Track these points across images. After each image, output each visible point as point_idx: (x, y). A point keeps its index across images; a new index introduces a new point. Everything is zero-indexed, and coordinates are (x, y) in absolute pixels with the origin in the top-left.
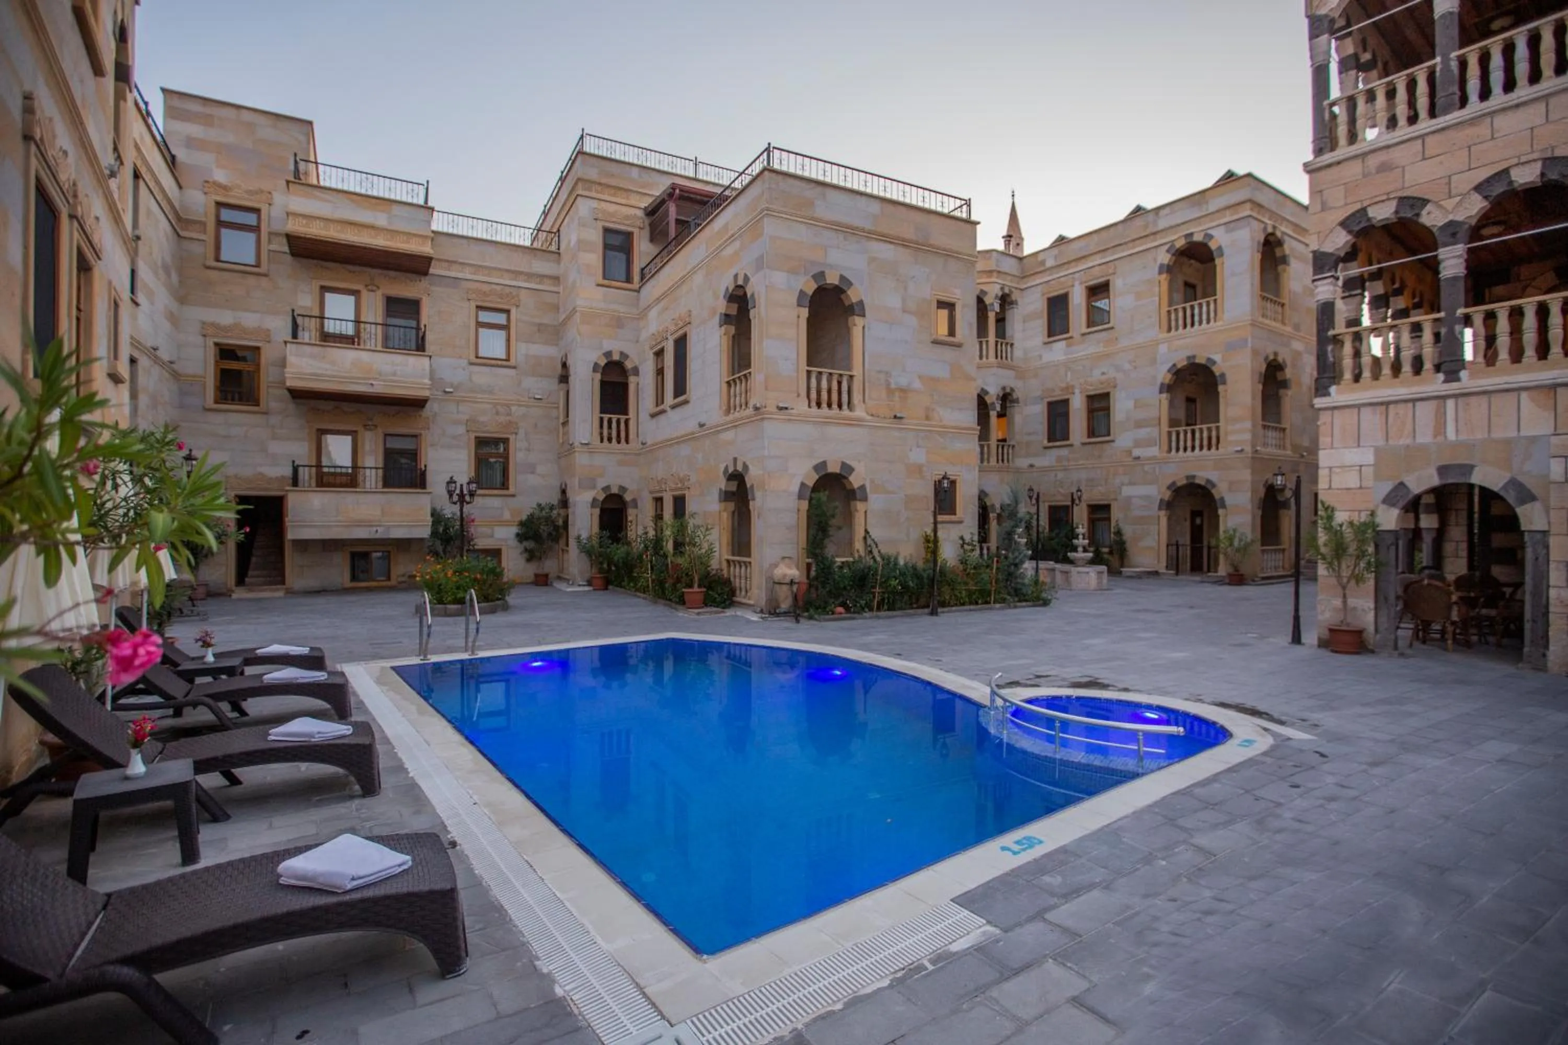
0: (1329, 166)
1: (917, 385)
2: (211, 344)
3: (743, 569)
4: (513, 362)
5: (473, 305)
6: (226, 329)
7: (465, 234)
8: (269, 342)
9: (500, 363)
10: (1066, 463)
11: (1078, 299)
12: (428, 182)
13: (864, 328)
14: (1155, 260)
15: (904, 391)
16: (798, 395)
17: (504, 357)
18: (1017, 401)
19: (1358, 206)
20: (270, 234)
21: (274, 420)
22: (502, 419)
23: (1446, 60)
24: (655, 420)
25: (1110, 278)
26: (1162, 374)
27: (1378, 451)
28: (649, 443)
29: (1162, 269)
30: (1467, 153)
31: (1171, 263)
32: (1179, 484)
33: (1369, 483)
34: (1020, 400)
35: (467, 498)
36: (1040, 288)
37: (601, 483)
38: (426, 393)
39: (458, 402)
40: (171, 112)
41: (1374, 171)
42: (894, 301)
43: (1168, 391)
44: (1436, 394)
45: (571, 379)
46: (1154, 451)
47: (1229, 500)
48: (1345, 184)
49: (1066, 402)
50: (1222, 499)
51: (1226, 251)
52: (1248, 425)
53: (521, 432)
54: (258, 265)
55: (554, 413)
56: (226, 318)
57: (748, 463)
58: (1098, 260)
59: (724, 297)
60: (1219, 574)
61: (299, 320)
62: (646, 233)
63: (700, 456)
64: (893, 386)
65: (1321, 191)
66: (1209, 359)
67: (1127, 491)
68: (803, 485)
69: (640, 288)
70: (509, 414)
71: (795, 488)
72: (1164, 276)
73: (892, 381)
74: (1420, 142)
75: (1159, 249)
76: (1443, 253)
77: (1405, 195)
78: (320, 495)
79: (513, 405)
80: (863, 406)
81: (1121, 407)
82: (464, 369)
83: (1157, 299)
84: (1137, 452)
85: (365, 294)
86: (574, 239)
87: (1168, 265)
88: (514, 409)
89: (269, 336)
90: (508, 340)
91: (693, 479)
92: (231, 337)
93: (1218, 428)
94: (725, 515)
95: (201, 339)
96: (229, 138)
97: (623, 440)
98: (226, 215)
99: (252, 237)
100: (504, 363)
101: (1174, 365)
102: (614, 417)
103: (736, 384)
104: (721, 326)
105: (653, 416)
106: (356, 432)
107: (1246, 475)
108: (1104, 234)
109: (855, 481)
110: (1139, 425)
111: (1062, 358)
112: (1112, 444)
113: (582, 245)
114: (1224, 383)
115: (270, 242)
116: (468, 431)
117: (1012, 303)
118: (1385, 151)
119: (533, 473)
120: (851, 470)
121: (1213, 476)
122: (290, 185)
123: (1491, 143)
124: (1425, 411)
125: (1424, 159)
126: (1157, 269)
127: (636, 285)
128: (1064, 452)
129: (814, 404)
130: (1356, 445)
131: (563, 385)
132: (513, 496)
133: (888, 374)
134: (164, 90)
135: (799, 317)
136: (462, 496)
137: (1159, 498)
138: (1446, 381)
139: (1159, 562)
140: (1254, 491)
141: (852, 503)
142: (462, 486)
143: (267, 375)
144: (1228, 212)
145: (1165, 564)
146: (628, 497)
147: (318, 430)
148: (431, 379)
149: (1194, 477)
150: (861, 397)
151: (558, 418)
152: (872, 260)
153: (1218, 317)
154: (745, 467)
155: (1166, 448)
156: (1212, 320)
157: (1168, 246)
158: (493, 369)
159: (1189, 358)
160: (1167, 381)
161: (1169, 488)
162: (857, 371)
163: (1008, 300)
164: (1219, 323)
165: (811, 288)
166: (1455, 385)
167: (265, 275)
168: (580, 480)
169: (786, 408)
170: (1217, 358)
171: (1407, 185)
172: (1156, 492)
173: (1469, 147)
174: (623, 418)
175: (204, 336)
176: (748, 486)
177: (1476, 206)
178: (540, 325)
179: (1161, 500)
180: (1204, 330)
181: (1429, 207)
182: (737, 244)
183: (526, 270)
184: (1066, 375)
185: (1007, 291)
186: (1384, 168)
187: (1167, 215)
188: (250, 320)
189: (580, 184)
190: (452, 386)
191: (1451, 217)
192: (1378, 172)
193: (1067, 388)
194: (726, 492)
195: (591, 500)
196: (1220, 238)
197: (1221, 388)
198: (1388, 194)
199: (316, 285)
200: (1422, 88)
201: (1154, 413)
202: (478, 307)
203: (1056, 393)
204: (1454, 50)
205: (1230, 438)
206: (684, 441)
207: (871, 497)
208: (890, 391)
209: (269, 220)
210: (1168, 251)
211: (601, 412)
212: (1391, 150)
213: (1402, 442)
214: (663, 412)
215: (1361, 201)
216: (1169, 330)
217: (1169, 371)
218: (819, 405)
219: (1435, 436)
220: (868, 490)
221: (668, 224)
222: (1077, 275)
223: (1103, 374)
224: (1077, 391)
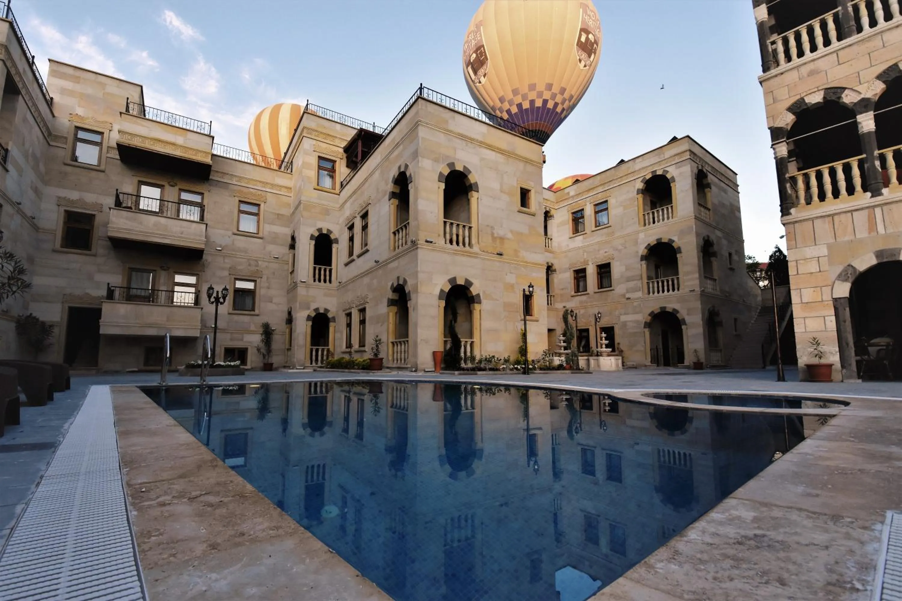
0: (776, 76)
1: (510, 236)
2: (63, 211)
3: (403, 346)
4: (260, 235)
5: (237, 199)
6: (72, 202)
7: (234, 158)
8: (101, 212)
9: (252, 235)
10: (585, 304)
11: (589, 211)
12: (211, 122)
13: (478, 198)
14: (634, 187)
15: (502, 239)
16: (439, 235)
17: (255, 232)
18: (555, 271)
19: (798, 97)
20: (108, 147)
21: (100, 260)
22: (253, 268)
23: (845, 8)
24: (347, 267)
25: (608, 199)
26: (642, 250)
27: (830, 247)
28: (343, 282)
29: (639, 191)
30: (868, 57)
31: (644, 188)
32: (656, 312)
33: (825, 267)
34: (557, 270)
35: (221, 300)
36: (566, 207)
37: (314, 306)
38: (202, 246)
39: (224, 257)
40: (53, 73)
41: (806, 76)
42: (496, 186)
43: (646, 260)
44: (867, 205)
45: (297, 245)
46: (639, 294)
47: (688, 319)
48: (787, 85)
49: (584, 270)
50: (684, 320)
51: (676, 179)
52: (697, 275)
53: (265, 278)
54: (99, 165)
55: (286, 267)
56: (74, 195)
57: (407, 279)
58: (600, 189)
59: (392, 182)
60: (685, 364)
61: (121, 196)
62: (344, 162)
63: (375, 281)
64: (496, 235)
65: (772, 92)
66: (670, 240)
67: (623, 318)
68: (442, 291)
69: (340, 192)
70: (257, 266)
71: (437, 292)
72: (640, 195)
73: (495, 232)
74: (835, 55)
75: (637, 180)
76: (860, 118)
77: (829, 87)
78: (125, 306)
79: (260, 260)
80: (478, 245)
81: (616, 271)
82: (229, 237)
83: (637, 208)
84: (628, 296)
85: (167, 187)
86: (300, 163)
87: (642, 190)
88: (260, 263)
89: (102, 208)
90: (258, 222)
91: (370, 296)
92: (77, 207)
93: (678, 278)
94: (391, 315)
95: (56, 208)
96: (89, 90)
97: (328, 281)
98: (81, 135)
99: (97, 148)
100: (256, 235)
101: (649, 244)
102: (323, 267)
103: (399, 233)
104: (389, 200)
105: (346, 265)
106: (155, 271)
107: (698, 305)
108: (603, 175)
109: (474, 291)
110: (629, 280)
111: (580, 245)
112: (613, 291)
113: (305, 165)
114: (680, 252)
115: (108, 152)
116: (230, 274)
117: (551, 216)
118: (812, 63)
119: (271, 302)
120: (471, 284)
121: (677, 306)
122: (122, 114)
123: (884, 49)
124: (861, 218)
125: (839, 64)
126: (636, 192)
127: (337, 191)
128: (584, 298)
129: (448, 242)
130: (814, 244)
131: (292, 251)
132: (258, 315)
133: (492, 227)
134: (49, 60)
135: (439, 188)
136: (217, 299)
137: (644, 321)
138: (872, 196)
139: (646, 359)
140: (703, 314)
141: (472, 305)
142: (218, 292)
143: (98, 232)
144: (676, 157)
145: (650, 360)
146: (330, 315)
147: (130, 268)
148: (206, 237)
149: (665, 308)
150: (477, 241)
151: (288, 270)
152: (482, 159)
153: (674, 215)
154: (405, 281)
155: (646, 291)
156: (671, 218)
157: (642, 178)
158: (248, 238)
159: (657, 240)
160: (644, 254)
161: (650, 315)
162: (474, 224)
163: (549, 215)
164: (674, 219)
165: (446, 172)
166: (879, 198)
167: (103, 171)
168: (300, 303)
169: (431, 242)
170: (675, 238)
171: (829, 81)
172: (642, 317)
173: (869, 54)
174: (328, 268)
175: (59, 206)
176: (407, 292)
177: (879, 87)
178: (278, 214)
179: (645, 322)
180: (667, 223)
181: (846, 92)
182: (401, 147)
183: (272, 182)
184: (583, 255)
185: (548, 209)
186: (811, 73)
187: (640, 162)
188: (90, 198)
189: (305, 131)
190: (220, 246)
191: (862, 96)
192: (809, 76)
193: (584, 261)
194: (392, 300)
195: (306, 316)
196: (672, 172)
197: (678, 256)
198: (818, 87)
199: (136, 180)
200: (831, 26)
201: (638, 272)
202: (240, 201)
203: (577, 266)
204: (849, 2)
205: (686, 284)
206: (366, 275)
207: (484, 301)
208: (494, 239)
209: (109, 139)
210: (642, 182)
211: (315, 264)
212: (816, 62)
213: (847, 238)
214: (353, 260)
215: (800, 94)
216: (645, 225)
217: (646, 248)
218: (451, 242)
219: (869, 233)
220: (481, 297)
221: (357, 153)
222: (588, 199)
223: (606, 252)
224: (590, 263)
